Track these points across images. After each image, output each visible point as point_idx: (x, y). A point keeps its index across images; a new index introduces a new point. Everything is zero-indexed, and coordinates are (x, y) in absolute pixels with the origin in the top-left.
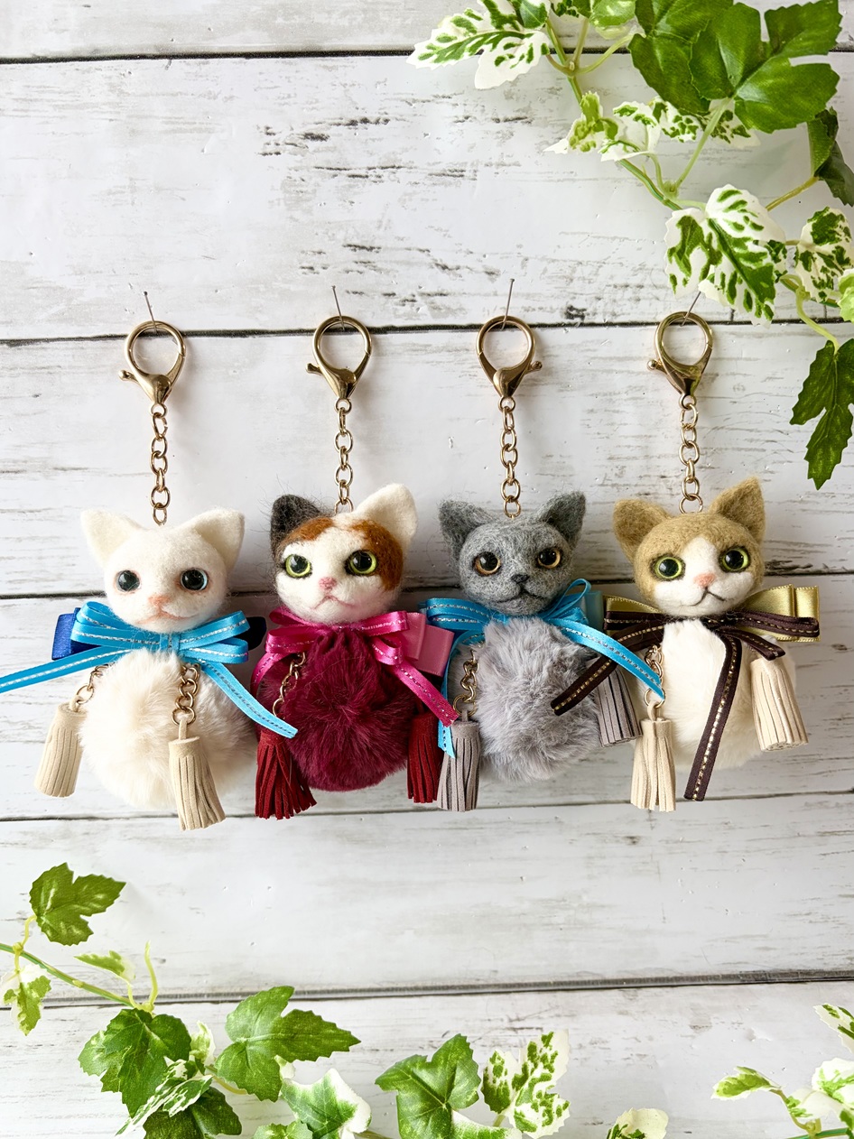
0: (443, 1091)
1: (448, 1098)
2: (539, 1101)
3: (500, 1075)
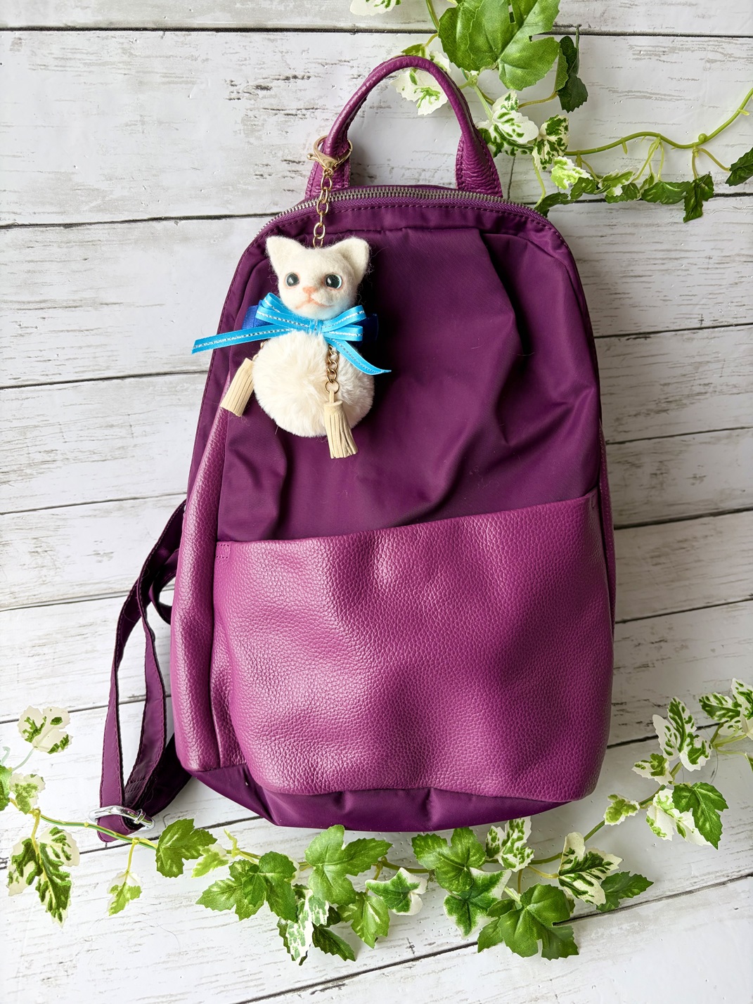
1: (467, 864)
2: (517, 852)
3: (495, 841)
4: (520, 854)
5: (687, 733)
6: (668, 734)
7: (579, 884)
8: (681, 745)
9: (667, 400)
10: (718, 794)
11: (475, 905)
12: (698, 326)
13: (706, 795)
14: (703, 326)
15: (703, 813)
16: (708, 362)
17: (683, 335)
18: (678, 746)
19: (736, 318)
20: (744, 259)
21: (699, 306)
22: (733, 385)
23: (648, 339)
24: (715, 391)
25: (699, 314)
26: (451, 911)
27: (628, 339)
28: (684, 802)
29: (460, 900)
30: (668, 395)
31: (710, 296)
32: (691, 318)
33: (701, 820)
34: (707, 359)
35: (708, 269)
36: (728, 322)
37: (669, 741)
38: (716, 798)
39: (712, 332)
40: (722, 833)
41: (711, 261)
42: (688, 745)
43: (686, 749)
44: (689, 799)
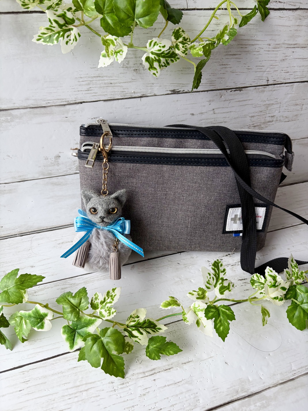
0: (77, 305)
1: (79, 307)
2: (107, 309)
3: (97, 300)
4: (108, 310)
5: (220, 278)
6: (209, 277)
7: (135, 333)
8: (216, 284)
9: (254, 125)
10: (231, 312)
11: (79, 334)
12: (266, 84)
13: (225, 311)
14: (269, 83)
15: (220, 321)
16: (273, 104)
17: (259, 89)
18: (214, 284)
19: (285, 79)
20: (286, 46)
21: (266, 73)
22: (286, 117)
23: (241, 91)
24: (277, 120)
25: (266, 77)
26: (64, 332)
27: (231, 91)
28: (211, 314)
29: (71, 328)
30: (254, 122)
31: (271, 67)
32: (262, 79)
33: (219, 325)
34: (272, 102)
35: (269, 51)
36: (281, 82)
37: (209, 281)
38: (230, 313)
39: (274, 87)
40: (229, 333)
41: (270, 47)
42: (220, 284)
43: (218, 286)
44: (214, 313)
